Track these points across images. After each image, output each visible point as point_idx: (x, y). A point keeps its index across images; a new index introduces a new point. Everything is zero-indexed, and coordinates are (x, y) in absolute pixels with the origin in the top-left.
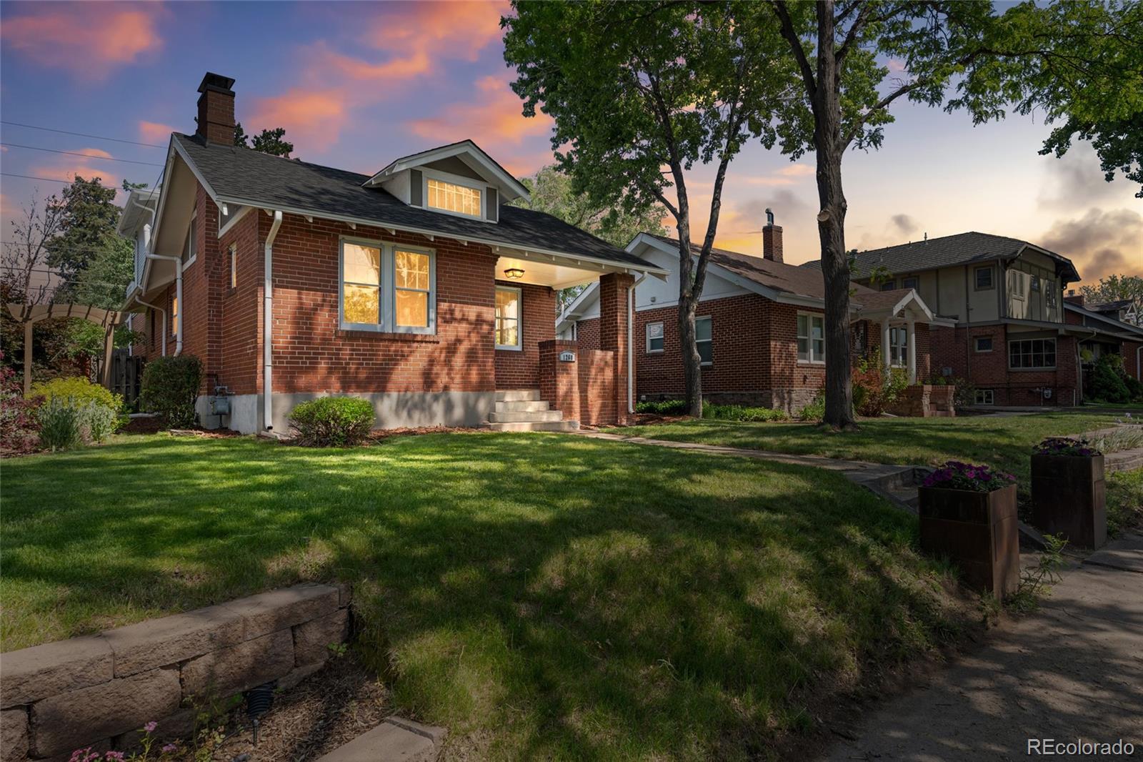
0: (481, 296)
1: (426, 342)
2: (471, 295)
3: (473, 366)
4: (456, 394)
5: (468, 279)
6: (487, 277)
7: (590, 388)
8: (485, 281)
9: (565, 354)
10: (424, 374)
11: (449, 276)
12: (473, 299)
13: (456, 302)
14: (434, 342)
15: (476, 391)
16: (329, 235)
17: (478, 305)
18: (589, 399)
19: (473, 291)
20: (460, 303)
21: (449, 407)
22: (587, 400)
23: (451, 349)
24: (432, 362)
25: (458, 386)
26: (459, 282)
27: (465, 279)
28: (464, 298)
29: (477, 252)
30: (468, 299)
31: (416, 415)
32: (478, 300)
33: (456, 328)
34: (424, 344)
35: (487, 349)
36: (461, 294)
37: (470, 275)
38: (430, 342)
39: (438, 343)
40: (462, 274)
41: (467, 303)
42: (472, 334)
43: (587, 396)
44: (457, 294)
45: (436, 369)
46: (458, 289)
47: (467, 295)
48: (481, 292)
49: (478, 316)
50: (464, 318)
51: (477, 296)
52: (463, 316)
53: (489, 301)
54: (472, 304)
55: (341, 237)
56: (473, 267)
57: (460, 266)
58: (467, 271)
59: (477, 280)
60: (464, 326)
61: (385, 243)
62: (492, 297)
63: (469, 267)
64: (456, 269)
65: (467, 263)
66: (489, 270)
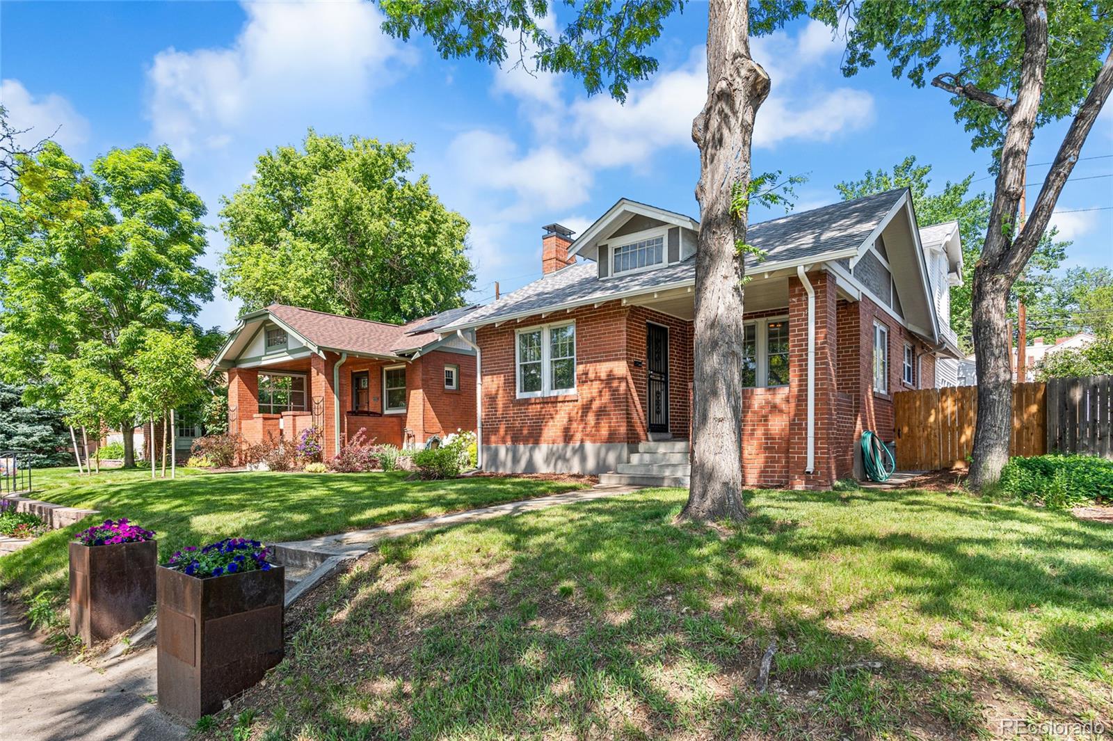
0: (614, 351)
1: (568, 401)
2: (604, 353)
3: (602, 419)
4: (590, 447)
5: (601, 338)
6: (618, 332)
8: (616, 336)
10: (565, 429)
11: (586, 340)
12: (606, 356)
13: (589, 363)
14: (574, 401)
15: (606, 442)
16: (508, 332)
17: (610, 360)
19: (606, 348)
20: (594, 363)
21: (583, 459)
23: (586, 408)
24: (570, 422)
26: (593, 343)
27: (599, 338)
28: (599, 357)
29: (609, 310)
31: (560, 463)
32: (610, 356)
33: (590, 390)
34: (566, 404)
36: (595, 354)
37: (603, 334)
38: (571, 401)
39: (577, 401)
40: (596, 335)
41: (600, 362)
44: (591, 354)
45: (575, 425)
46: (593, 350)
47: (600, 353)
48: (613, 348)
49: (609, 376)
50: (597, 378)
51: (610, 352)
52: (596, 377)
53: (621, 355)
54: (605, 361)
55: (516, 330)
56: (606, 326)
57: (594, 328)
58: (601, 330)
59: (609, 337)
60: (596, 385)
61: (542, 325)
62: (623, 350)
63: (602, 326)
64: (591, 332)
65: (600, 323)
66: (620, 324)
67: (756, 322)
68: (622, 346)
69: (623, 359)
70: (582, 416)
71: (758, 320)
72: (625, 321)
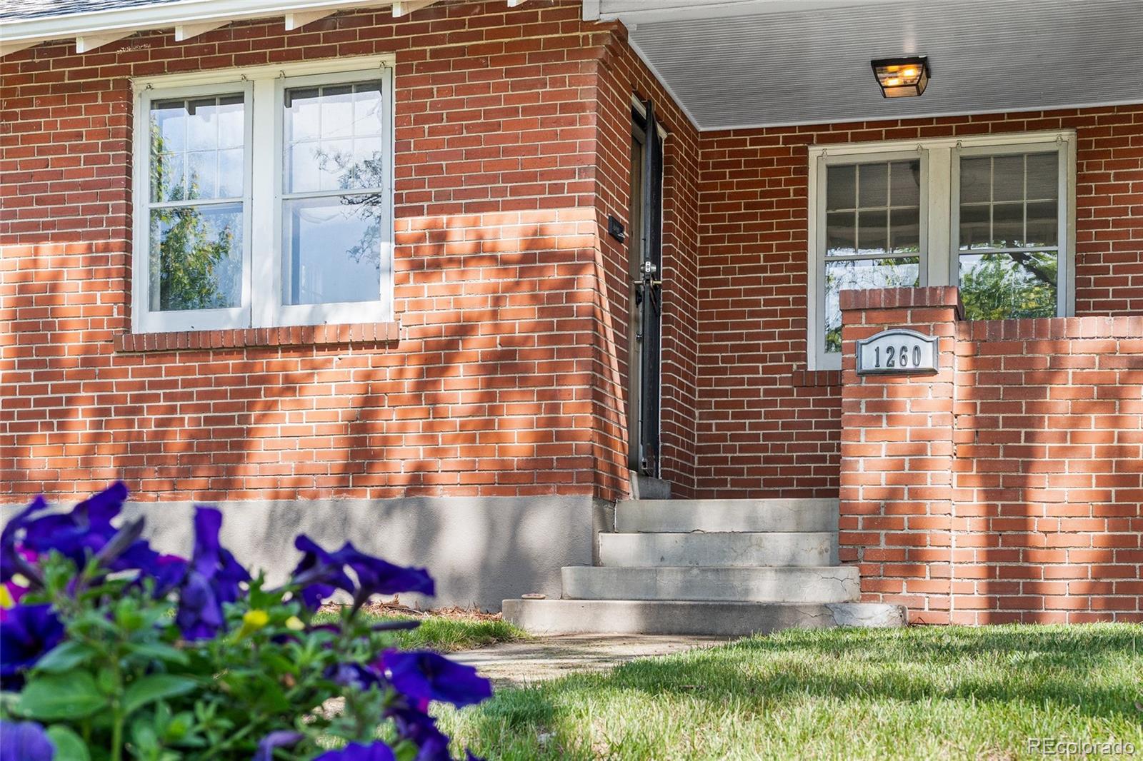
0: (544, 176)
1: (357, 346)
2: (506, 178)
5: (497, 126)
6: (564, 108)
7: (1037, 478)
8: (557, 122)
9: (883, 344)
11: (432, 132)
12: (514, 191)
13: (454, 209)
16: (105, 85)
17: (531, 205)
18: (1036, 524)
19: (515, 164)
20: (469, 208)
22: (1024, 525)
24: (370, 402)
25: (458, 478)
26: (465, 141)
27: (487, 127)
28: (483, 193)
30: (497, 192)
32: (530, 190)
33: (454, 291)
34: (348, 353)
35: (561, 353)
36: (471, 180)
37: (504, 112)
39: (392, 343)
40: (476, 115)
41: (493, 207)
42: (507, 307)
43: (1024, 510)
44: (458, 182)
46: (461, 168)
47: (494, 179)
48: (542, 163)
49: (531, 244)
50: (482, 254)
51: (533, 177)
52: (478, 248)
53: (573, 188)
54: (508, 206)
55: (138, 84)
56: (515, 86)
57: (470, 89)
58: (497, 100)
59: (531, 124)
60: (481, 278)
61: (251, 71)
62: (583, 172)
63: (503, 87)
64: (461, 103)
65: (497, 74)
66: (578, 81)
67: (920, 150)
68: (579, 160)
69: (583, 202)
70: (420, 386)
71: (928, 143)
72: (593, 73)
